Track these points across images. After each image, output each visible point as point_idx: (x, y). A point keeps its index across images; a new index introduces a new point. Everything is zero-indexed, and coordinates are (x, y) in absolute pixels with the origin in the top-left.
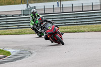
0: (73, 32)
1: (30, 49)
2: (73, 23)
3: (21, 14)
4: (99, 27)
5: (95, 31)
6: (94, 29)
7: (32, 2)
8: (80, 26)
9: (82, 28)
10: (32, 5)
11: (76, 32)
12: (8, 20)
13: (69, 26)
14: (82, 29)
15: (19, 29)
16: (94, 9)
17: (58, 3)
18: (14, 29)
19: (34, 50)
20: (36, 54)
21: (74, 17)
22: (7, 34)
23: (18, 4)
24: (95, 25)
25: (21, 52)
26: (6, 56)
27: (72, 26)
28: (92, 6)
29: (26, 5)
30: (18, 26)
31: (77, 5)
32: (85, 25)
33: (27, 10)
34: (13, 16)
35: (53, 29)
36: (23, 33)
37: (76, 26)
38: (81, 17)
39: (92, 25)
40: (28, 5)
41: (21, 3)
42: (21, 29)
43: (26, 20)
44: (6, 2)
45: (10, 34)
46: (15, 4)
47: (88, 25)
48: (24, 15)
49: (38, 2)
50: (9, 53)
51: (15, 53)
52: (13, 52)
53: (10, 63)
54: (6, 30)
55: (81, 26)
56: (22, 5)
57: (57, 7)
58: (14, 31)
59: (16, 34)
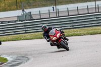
1: (26, 55)
2: (69, 27)
6: (90, 31)
7: (27, 7)
8: (76, 30)
9: (78, 31)
10: (27, 11)
12: (4, 27)
14: (78, 33)
15: (15, 35)
16: (89, 12)
17: (53, 7)
18: (10, 36)
19: (31, 55)
21: (70, 21)
23: (14, 10)
24: (90, 28)
25: (18, 58)
26: (3, 63)
29: (21, 11)
30: (14, 32)
32: (82, 29)
33: (22, 16)
34: (8, 22)
36: (19, 39)
38: (77, 20)
39: (88, 28)
40: (23, 11)
41: (17, 9)
42: (17, 35)
43: (22, 26)
44: (1, 8)
45: (6, 41)
46: (10, 10)
47: (84, 28)
48: (20, 21)
49: (34, 8)
50: (6, 60)
51: (12, 59)
52: (9, 58)
55: (77, 29)
57: (53, 11)
58: (10, 37)
59: (13, 40)
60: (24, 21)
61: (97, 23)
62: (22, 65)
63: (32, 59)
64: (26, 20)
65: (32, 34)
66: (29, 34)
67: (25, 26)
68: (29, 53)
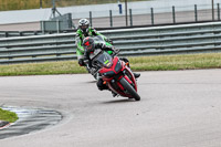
1: (59, 106)
2: (154, 50)
3: (39, 29)
4: (210, 58)
5: (203, 68)
6: (200, 62)
7: (64, 3)
9: (173, 59)
11: (159, 69)
12: (11, 44)
13: (145, 57)
14: (174, 63)
15: (35, 63)
16: (199, 19)
17: (120, 6)
18: (25, 64)
19: (69, 108)
20: (72, 117)
21: (156, 37)
22: (9, 75)
23: (34, 7)
26: (7, 123)
27: (151, 57)
28: (196, 12)
29: (50, 10)
30: (33, 56)
31: (163, 11)
32: (181, 55)
33: (52, 21)
34: (21, 34)
35: (115, 64)
36: (44, 71)
37: (160, 56)
38: (172, 36)
39: (195, 54)
40: (54, 10)
41: (41, 6)
42: (39, 63)
43: (51, 44)
44: (6, 3)
45: (15, 75)
46: (26, 8)
47: (186, 54)
48: (46, 32)
50: (13, 116)
53: (15, 137)
54: (6, 65)
55: (171, 55)
57: (118, 14)
58: (24, 66)
59: (29, 73)
60: (56, 32)
61: (215, 44)
62: (47, 129)
63: (70, 118)
64: (61, 32)
66: (66, 61)
67: (57, 44)
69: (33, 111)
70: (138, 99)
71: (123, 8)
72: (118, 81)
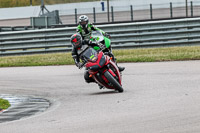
0: (133, 61)
1: (47, 95)
2: (134, 44)
3: (29, 24)
4: (184, 51)
6: (175, 54)
8: (146, 49)
9: (151, 52)
10: (51, 8)
11: (138, 61)
12: (3, 39)
13: (125, 50)
14: (151, 55)
15: (26, 56)
16: (174, 15)
17: (103, 4)
18: (16, 56)
19: (57, 96)
20: (59, 104)
21: (136, 32)
23: (24, 5)
24: (175, 47)
26: (1, 109)
27: (131, 50)
28: (171, 9)
30: (24, 49)
32: (158, 48)
33: (41, 18)
34: (13, 29)
37: (139, 49)
38: (149, 31)
40: (43, 7)
41: (31, 3)
42: (29, 56)
43: (40, 38)
45: (8, 66)
46: (17, 5)
47: (162, 48)
48: (35, 27)
50: (6, 103)
51: (17, 103)
52: (13, 101)
53: (7, 122)
55: (149, 48)
56: (31, 7)
58: (16, 59)
59: (20, 65)
60: (44, 27)
61: (189, 38)
62: (37, 115)
63: (57, 105)
64: (49, 27)
65: (60, 53)
66: (54, 54)
67: (46, 38)
68: (52, 92)
69: (24, 99)
70: (121, 91)
71: (106, 6)
72: (102, 74)
